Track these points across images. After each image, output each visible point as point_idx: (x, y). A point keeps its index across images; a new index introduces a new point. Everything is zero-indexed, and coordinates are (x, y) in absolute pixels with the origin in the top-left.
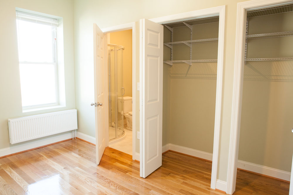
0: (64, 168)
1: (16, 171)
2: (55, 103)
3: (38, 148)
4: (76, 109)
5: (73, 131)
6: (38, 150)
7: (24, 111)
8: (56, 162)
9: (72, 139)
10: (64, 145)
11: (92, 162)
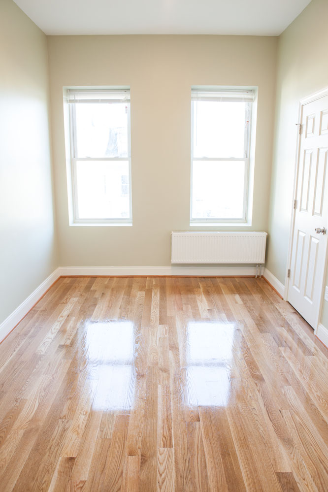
0: (208, 310)
1: (161, 295)
2: (241, 219)
3: (204, 277)
4: (266, 232)
5: (257, 264)
6: (203, 279)
7: (191, 225)
8: (207, 300)
9: (254, 277)
10: (238, 281)
11: (251, 314)
